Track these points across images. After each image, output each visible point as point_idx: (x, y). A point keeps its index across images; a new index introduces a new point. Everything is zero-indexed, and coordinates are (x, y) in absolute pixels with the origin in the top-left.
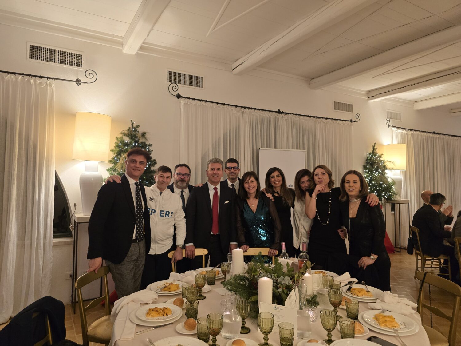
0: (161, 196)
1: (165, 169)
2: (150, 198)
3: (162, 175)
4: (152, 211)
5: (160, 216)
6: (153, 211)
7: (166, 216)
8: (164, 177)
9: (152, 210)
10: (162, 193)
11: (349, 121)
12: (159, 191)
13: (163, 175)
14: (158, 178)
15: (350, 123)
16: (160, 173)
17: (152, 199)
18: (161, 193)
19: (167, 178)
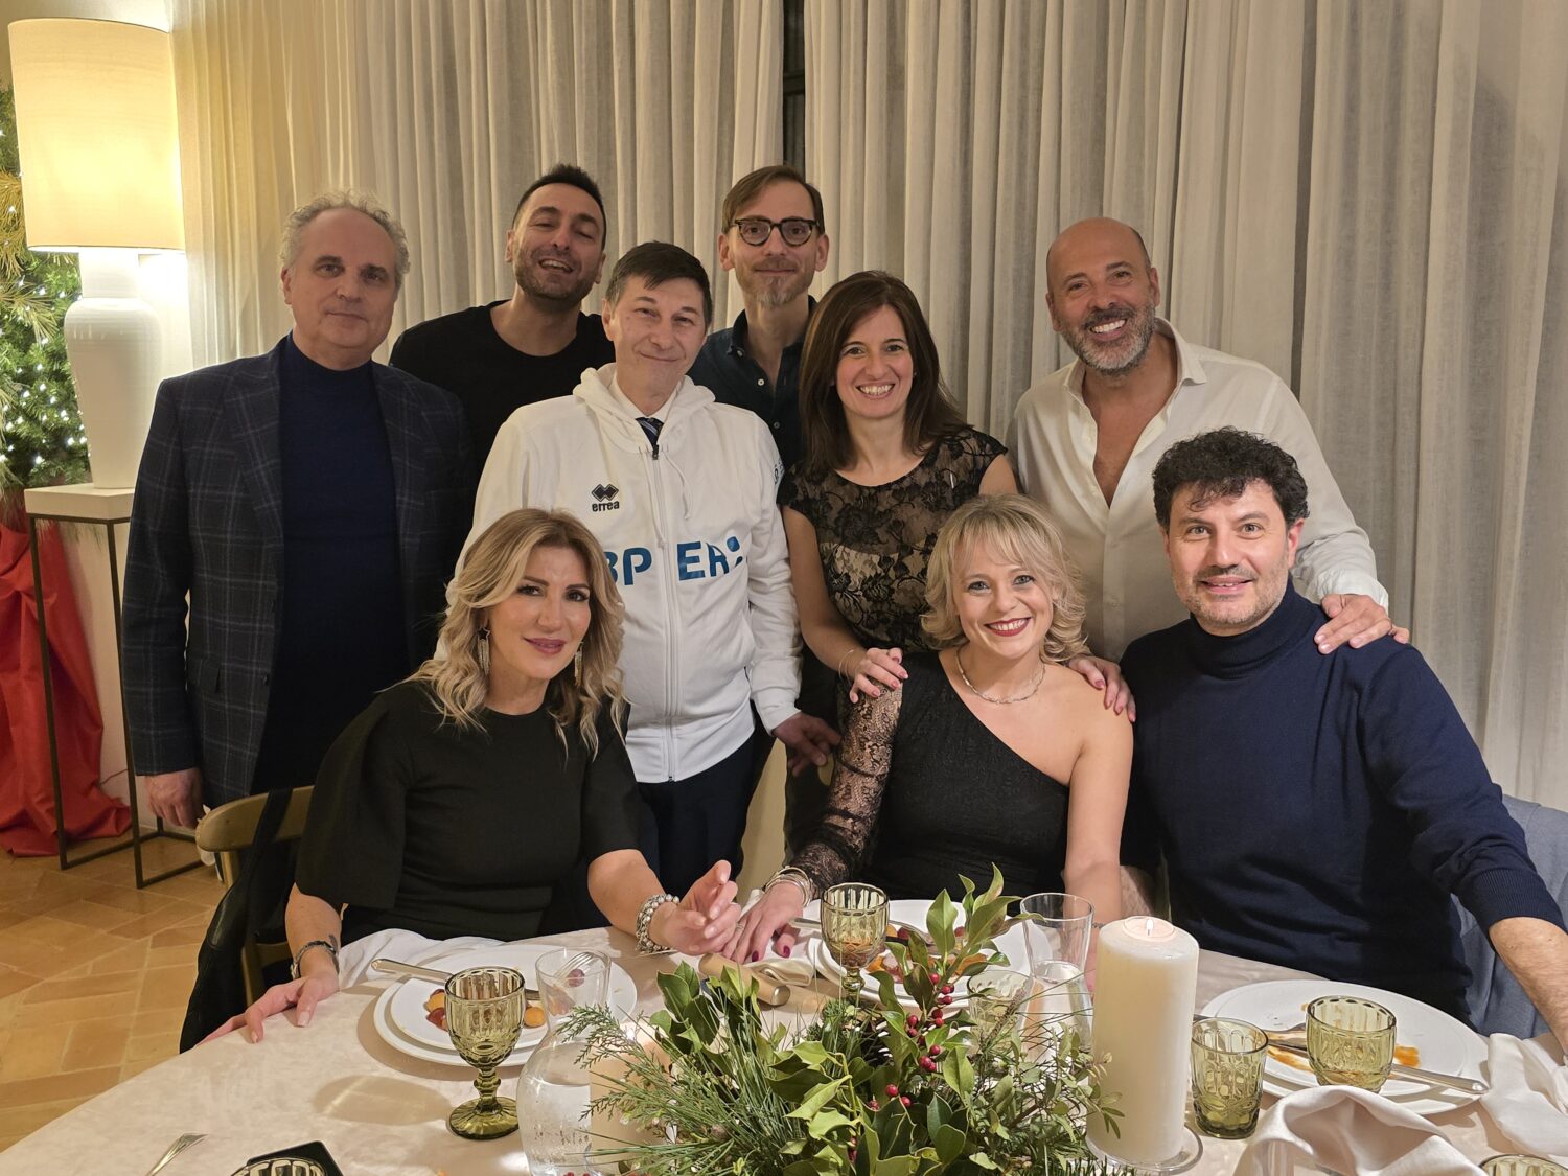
1: (665, 262)
2: (597, 489)
3: (646, 299)
9: (629, 553)
12: (633, 414)
14: (627, 323)
17: (610, 493)
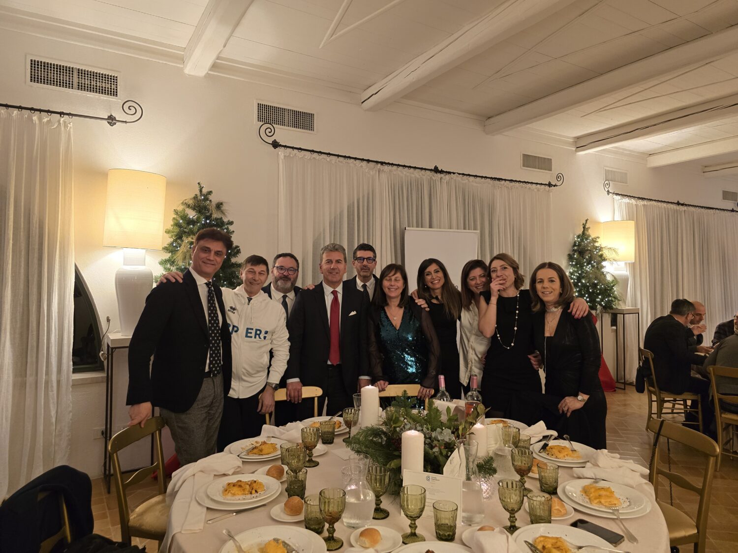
0: (248, 304)
1: (257, 260)
2: (231, 308)
4: (233, 329)
5: (247, 336)
6: (236, 329)
7: (255, 337)
8: (255, 272)
9: (234, 326)
10: (252, 299)
11: (546, 185)
12: (246, 296)
13: (253, 269)
14: (246, 274)
15: (547, 187)
16: (249, 266)
17: (234, 309)
18: (250, 300)
19: (260, 273)
